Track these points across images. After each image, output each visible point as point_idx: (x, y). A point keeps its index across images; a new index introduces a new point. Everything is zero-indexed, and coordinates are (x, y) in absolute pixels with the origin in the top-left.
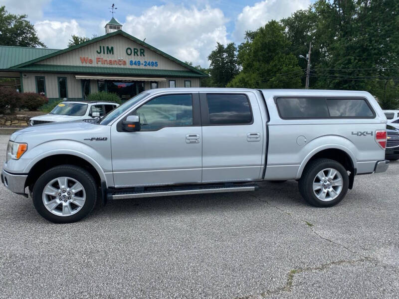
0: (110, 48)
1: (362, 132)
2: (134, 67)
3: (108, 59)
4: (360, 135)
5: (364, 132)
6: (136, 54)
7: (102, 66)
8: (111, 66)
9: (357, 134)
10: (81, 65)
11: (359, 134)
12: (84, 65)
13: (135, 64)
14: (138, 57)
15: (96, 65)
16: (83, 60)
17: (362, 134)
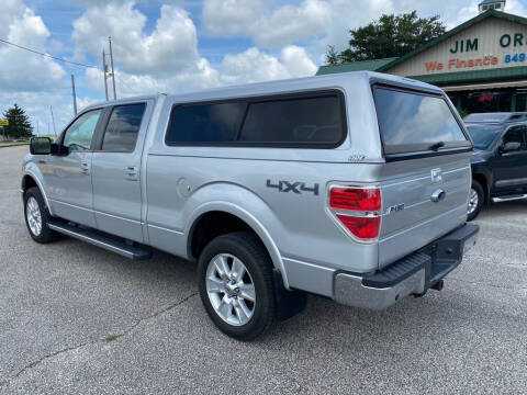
0: (472, 42)
1: (292, 183)
2: (512, 64)
3: (467, 59)
4: (285, 191)
5: (296, 184)
6: (518, 44)
7: (458, 70)
8: (471, 69)
9: (280, 187)
10: (426, 73)
11: (285, 187)
12: (430, 73)
13: (515, 59)
14: (522, 47)
15: (448, 71)
16: (430, 66)
17: (291, 187)
